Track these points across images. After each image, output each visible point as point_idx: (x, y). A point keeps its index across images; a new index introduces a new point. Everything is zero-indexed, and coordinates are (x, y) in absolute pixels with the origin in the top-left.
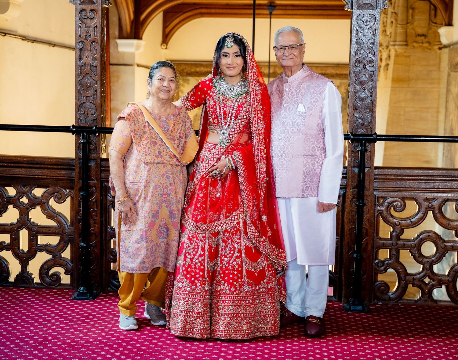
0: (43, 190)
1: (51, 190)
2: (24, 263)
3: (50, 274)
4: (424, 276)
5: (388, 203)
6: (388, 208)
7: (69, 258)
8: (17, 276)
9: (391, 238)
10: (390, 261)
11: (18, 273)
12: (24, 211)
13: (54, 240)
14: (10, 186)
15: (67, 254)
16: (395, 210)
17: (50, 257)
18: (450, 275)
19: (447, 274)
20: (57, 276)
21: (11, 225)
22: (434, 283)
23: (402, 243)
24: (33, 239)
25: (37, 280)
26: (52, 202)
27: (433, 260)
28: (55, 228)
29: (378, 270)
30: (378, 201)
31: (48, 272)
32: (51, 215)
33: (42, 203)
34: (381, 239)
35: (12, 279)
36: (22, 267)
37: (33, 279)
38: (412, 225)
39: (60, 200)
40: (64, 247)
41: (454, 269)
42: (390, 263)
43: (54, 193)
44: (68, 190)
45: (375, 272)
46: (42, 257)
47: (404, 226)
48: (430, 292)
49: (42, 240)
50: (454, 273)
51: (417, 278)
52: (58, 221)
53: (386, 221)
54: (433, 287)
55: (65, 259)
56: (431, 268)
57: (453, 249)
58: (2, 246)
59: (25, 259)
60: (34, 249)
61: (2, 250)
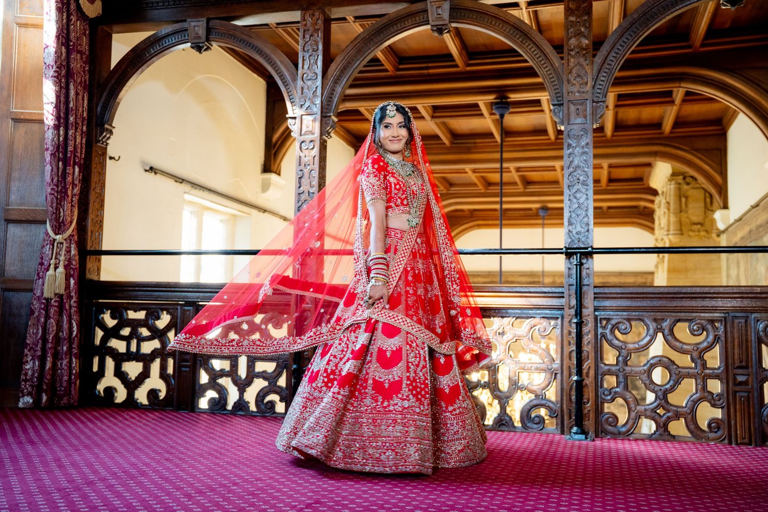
1: (269, 315)
2: (242, 391)
3: (265, 401)
4: (657, 408)
5: (612, 325)
6: (612, 331)
7: (285, 386)
8: (235, 403)
9: (617, 364)
10: (618, 390)
11: (236, 400)
13: (270, 367)
15: (282, 382)
16: (619, 332)
17: (266, 383)
18: (688, 406)
19: (684, 405)
20: (272, 404)
22: (669, 414)
23: (630, 369)
24: (250, 367)
25: (253, 407)
26: (270, 326)
27: (666, 389)
29: (604, 399)
30: (601, 323)
31: (263, 400)
34: (606, 365)
35: (230, 407)
36: (240, 394)
37: (249, 407)
38: (639, 349)
39: (278, 326)
40: (279, 373)
41: (692, 399)
42: (617, 392)
43: (272, 319)
44: (285, 316)
45: (601, 402)
46: (259, 384)
47: (631, 350)
48: (665, 426)
49: (260, 367)
50: (692, 403)
51: (649, 408)
53: (611, 345)
54: (669, 419)
55: (280, 387)
56: (665, 397)
57: (689, 376)
58: (222, 373)
59: (243, 386)
60: (252, 375)
61: (221, 377)
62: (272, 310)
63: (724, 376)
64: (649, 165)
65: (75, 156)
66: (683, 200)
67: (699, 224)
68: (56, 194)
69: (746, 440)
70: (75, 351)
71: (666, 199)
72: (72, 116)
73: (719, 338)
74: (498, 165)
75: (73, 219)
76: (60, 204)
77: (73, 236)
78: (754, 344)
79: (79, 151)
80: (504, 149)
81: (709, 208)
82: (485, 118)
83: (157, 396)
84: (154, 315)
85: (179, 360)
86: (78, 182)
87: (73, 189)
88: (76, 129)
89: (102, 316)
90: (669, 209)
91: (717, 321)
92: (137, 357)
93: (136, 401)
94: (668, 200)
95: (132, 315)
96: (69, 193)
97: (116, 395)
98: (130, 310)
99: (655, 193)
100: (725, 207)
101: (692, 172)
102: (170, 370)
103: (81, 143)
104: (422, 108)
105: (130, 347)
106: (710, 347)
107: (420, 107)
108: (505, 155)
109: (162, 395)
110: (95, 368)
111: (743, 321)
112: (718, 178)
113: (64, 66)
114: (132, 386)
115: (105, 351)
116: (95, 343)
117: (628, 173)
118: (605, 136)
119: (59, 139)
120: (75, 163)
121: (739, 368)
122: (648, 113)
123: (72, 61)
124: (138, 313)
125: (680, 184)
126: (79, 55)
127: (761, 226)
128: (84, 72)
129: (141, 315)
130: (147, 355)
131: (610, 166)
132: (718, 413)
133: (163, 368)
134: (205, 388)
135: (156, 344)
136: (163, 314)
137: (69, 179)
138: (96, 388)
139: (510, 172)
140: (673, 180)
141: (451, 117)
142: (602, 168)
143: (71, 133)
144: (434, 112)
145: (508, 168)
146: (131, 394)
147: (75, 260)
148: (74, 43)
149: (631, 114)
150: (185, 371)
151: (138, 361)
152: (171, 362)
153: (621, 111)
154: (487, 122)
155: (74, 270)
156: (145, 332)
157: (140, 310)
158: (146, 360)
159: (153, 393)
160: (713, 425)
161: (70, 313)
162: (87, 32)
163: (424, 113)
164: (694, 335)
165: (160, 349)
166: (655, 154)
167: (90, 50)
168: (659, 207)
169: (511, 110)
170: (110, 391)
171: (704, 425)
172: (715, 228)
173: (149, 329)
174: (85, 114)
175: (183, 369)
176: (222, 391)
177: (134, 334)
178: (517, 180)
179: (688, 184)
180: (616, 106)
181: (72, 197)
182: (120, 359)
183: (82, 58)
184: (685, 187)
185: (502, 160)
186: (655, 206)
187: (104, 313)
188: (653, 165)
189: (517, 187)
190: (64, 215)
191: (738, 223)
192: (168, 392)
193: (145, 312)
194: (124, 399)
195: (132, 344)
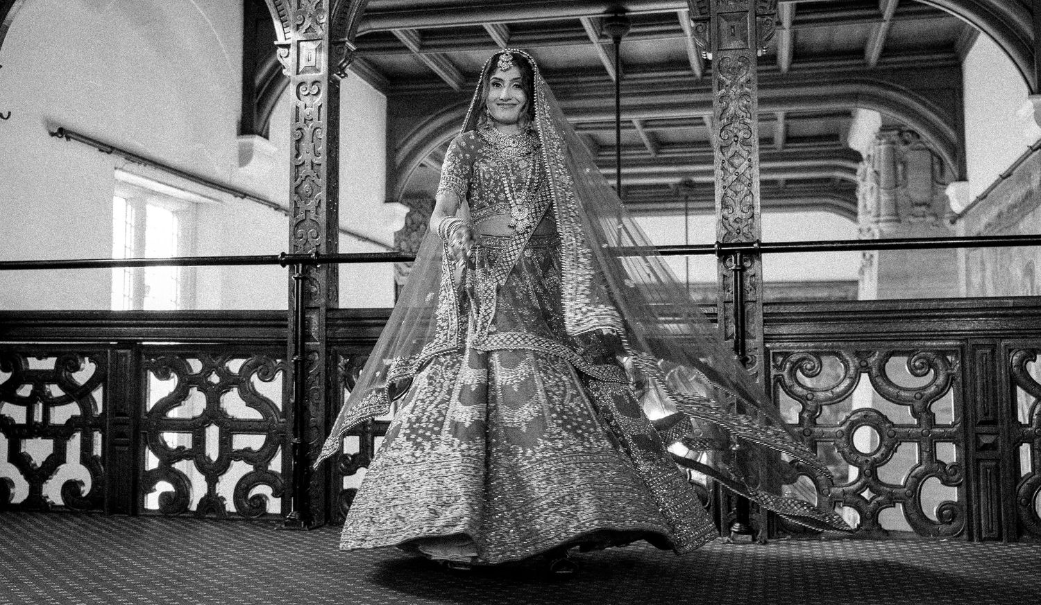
0: (241, 362)
2: (212, 481)
3: (250, 496)
4: (862, 489)
5: (792, 362)
6: (792, 373)
7: (280, 471)
8: (202, 500)
9: (801, 423)
11: (203, 495)
12: (214, 395)
13: (256, 442)
14: (193, 356)
15: (276, 465)
16: (803, 374)
17: (250, 468)
18: (908, 484)
19: (902, 484)
20: (261, 499)
21: (194, 417)
22: (880, 498)
23: (820, 429)
24: (225, 442)
25: (230, 506)
26: (255, 378)
27: (875, 459)
28: (259, 421)
30: (774, 360)
31: (247, 494)
32: (253, 399)
33: (239, 382)
36: (209, 486)
37: (224, 506)
38: (834, 399)
39: (267, 376)
40: (270, 452)
41: (913, 474)
42: (801, 466)
43: (256, 366)
44: (279, 361)
46: (239, 469)
47: (821, 401)
48: (875, 515)
49: (241, 441)
50: (915, 479)
51: (850, 490)
52: (263, 411)
53: (790, 393)
54: (880, 507)
55: (273, 473)
56: (874, 473)
57: (909, 438)
58: (181, 454)
59: (212, 473)
60: (228, 455)
61: (179, 459)
62: (258, 352)
63: (960, 437)
64: (848, 114)
66: (900, 167)
67: (924, 204)
69: (995, 533)
71: (873, 167)
73: (953, 379)
74: (613, 117)
78: (1005, 388)
80: (621, 92)
81: (938, 181)
82: (592, 43)
83: (79, 493)
84: (70, 364)
85: (110, 433)
90: (878, 182)
91: (952, 352)
92: (44, 430)
93: (45, 500)
94: (876, 169)
95: (34, 364)
97: (12, 491)
98: (30, 356)
99: (856, 157)
100: (963, 177)
101: (910, 124)
102: (98, 450)
104: (492, 29)
105: (33, 416)
106: (941, 393)
107: (488, 26)
108: (625, 101)
109: (86, 490)
111: (988, 351)
112: (952, 134)
114: (37, 476)
117: (815, 127)
118: (779, 70)
121: (983, 423)
122: (844, 33)
124: (43, 361)
125: (894, 143)
127: (1014, 206)
129: (49, 364)
130: (60, 426)
131: (788, 117)
132: (953, 494)
133: (86, 446)
134: (153, 477)
135: (73, 409)
136: (84, 361)
139: (634, 127)
140: (884, 136)
141: (538, 41)
142: (776, 119)
144: (511, 35)
145: (631, 122)
146: (35, 490)
149: (818, 35)
150: (120, 452)
151: (45, 437)
152: (98, 437)
153: (802, 29)
154: (595, 50)
156: (56, 391)
157: (46, 357)
158: (60, 435)
159: (71, 488)
160: (945, 512)
163: (495, 36)
164: (917, 375)
165: (80, 417)
166: (855, 97)
168: (863, 180)
169: (631, 30)
170: (3, 485)
171: (932, 513)
172: (948, 210)
173: (62, 386)
175: (118, 448)
176: (181, 482)
177: (39, 395)
178: (645, 140)
179: (906, 143)
180: (794, 23)
182: (16, 434)
184: (903, 148)
185: (618, 110)
186: (858, 179)
188: (853, 113)
189: (645, 152)
191: (981, 203)
192: (94, 485)
193: (55, 359)
194: (25, 496)
195: (36, 410)
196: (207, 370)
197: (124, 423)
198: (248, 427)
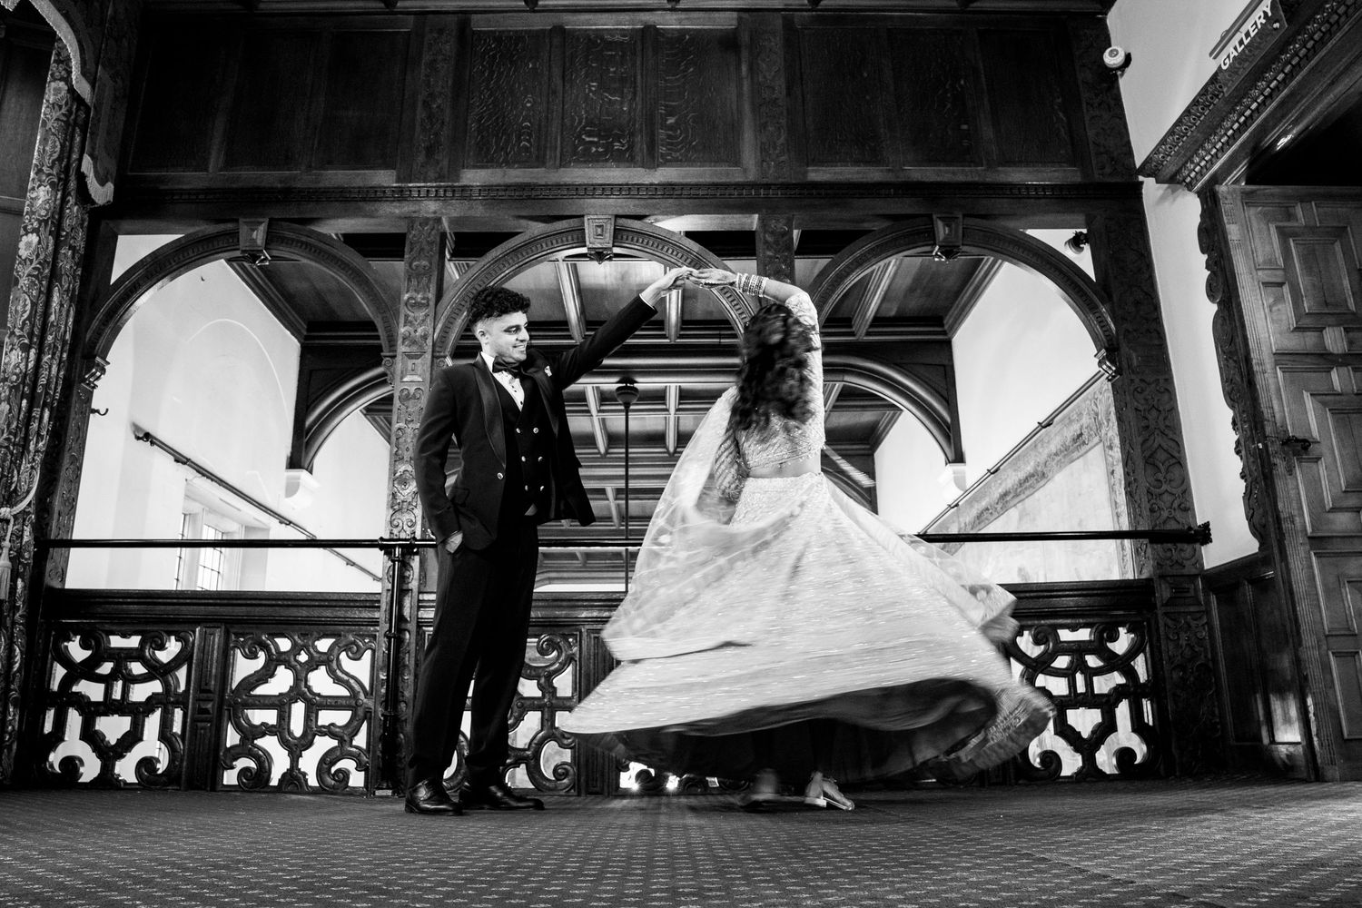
0: (331, 641)
1: (341, 640)
2: (295, 756)
7: (365, 747)
8: (284, 775)
11: (285, 771)
12: (301, 673)
13: (341, 718)
14: (282, 635)
15: (361, 740)
17: (335, 743)
20: (345, 774)
21: (281, 694)
24: (310, 718)
25: (313, 781)
26: (343, 659)
28: (346, 698)
31: (330, 768)
32: (341, 677)
33: (327, 661)
35: (274, 782)
36: (292, 761)
37: (306, 781)
39: (357, 657)
40: (356, 727)
43: (346, 646)
44: (368, 641)
46: (323, 744)
49: (325, 717)
52: (350, 688)
55: (357, 748)
58: (265, 730)
59: (296, 748)
60: (311, 731)
61: (263, 735)
65: (47, 393)
68: (11, 448)
70: (14, 694)
72: (51, 334)
75: (32, 488)
76: (15, 463)
77: (29, 513)
79: (53, 387)
83: (154, 770)
84: (155, 642)
85: (194, 708)
86: (45, 433)
87: (37, 442)
88: (54, 354)
89: (66, 644)
92: (122, 707)
93: (117, 780)
95: (116, 642)
96: (32, 447)
97: (82, 770)
98: (114, 634)
102: (177, 728)
103: (57, 377)
105: (111, 694)
109: (162, 767)
110: (48, 728)
113: (48, 263)
114: (109, 754)
115: (66, 699)
116: (51, 687)
119: (27, 366)
120: (45, 404)
123: (61, 257)
124: (127, 639)
126: (70, 252)
128: (74, 278)
129: (134, 642)
130: (140, 703)
133: (166, 724)
134: (237, 753)
135: (156, 686)
136: (170, 641)
137: (35, 425)
138: (47, 759)
143: (46, 358)
146: (107, 768)
147: (29, 551)
148: (67, 233)
150: (203, 729)
151: (122, 714)
152: (178, 714)
155: (25, 566)
156: (137, 668)
157: (131, 635)
158: (138, 713)
159: (147, 764)
161: (12, 633)
162: (86, 224)
165: (162, 694)
167: (86, 248)
170: (71, 764)
173: (145, 663)
174: (68, 337)
175: (199, 724)
176: (264, 761)
177: (120, 673)
181: (34, 455)
182: (91, 711)
183: (73, 257)
187: (69, 640)
190: (19, 480)
192: (171, 761)
193: (140, 637)
194: (96, 775)
195: (115, 688)
196: (296, 649)
197: (209, 700)
198: (334, 703)
